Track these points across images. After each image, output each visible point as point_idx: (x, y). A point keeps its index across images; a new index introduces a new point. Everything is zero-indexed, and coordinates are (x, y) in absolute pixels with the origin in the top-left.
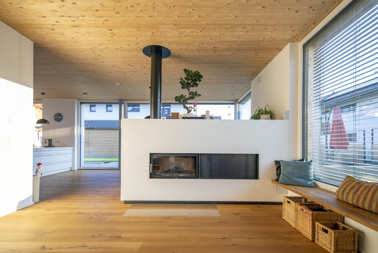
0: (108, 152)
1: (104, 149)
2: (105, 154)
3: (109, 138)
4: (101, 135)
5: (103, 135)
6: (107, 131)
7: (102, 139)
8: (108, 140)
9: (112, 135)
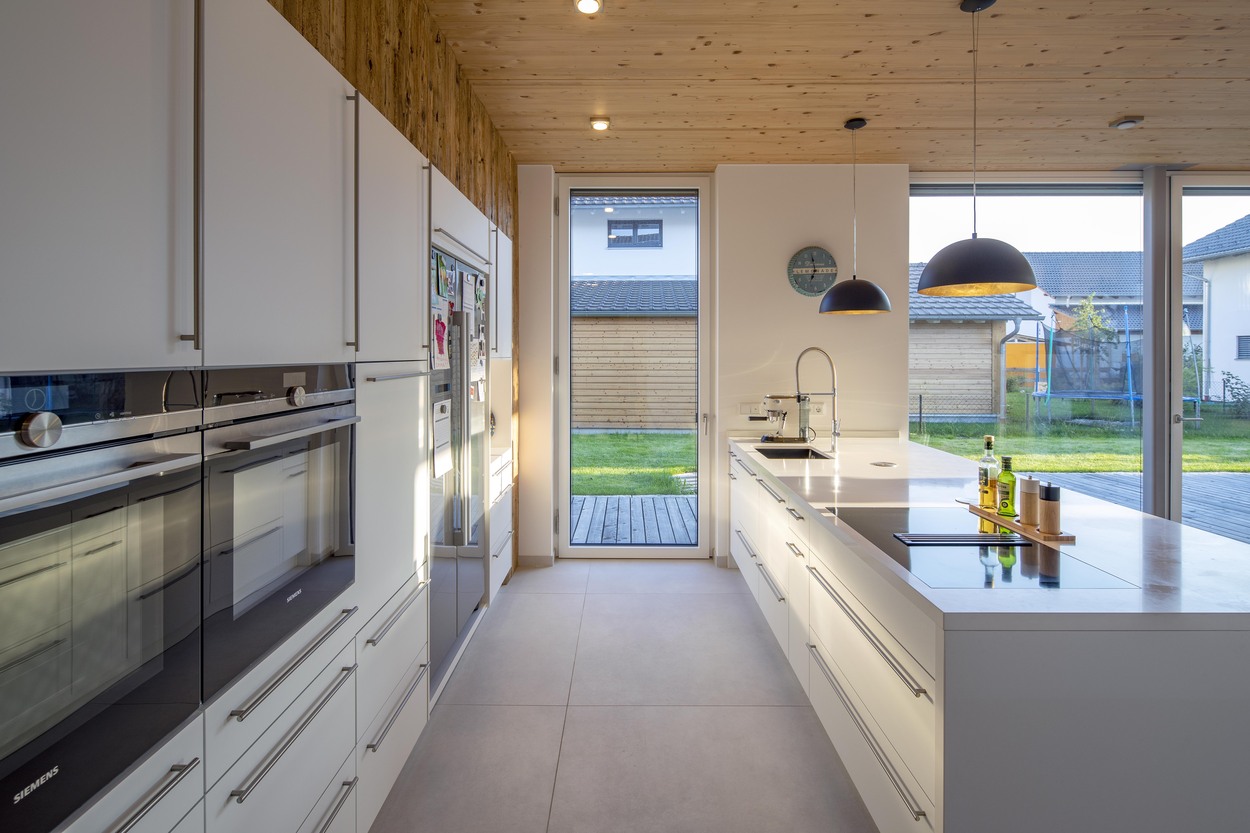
0: (618, 412)
1: (604, 399)
2: (606, 418)
3: (622, 354)
4: (591, 341)
5: (600, 341)
6: (613, 327)
7: (595, 360)
8: (620, 360)
9: (636, 341)
